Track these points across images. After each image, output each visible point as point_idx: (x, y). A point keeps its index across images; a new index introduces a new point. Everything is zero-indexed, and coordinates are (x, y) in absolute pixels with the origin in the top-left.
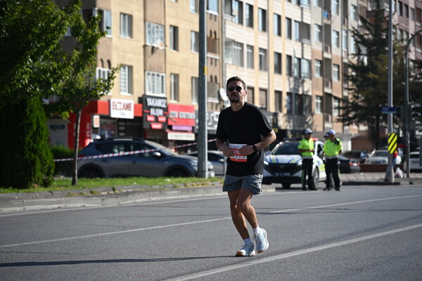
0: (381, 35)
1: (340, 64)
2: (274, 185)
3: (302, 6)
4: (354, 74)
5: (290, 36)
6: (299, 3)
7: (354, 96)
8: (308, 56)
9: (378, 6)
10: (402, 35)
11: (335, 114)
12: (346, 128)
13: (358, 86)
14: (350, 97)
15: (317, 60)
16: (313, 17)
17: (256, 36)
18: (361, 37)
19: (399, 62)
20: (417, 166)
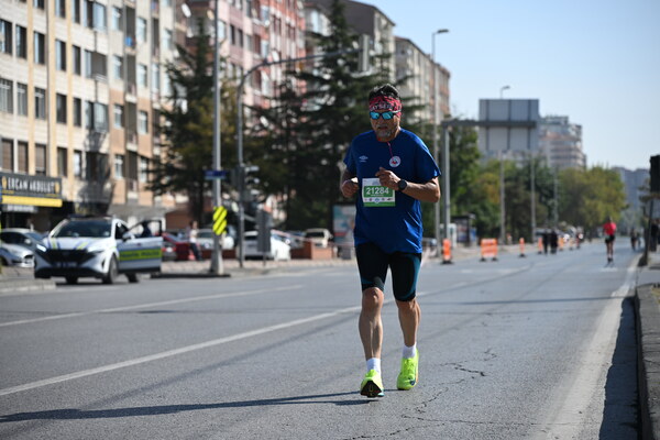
0: (205, 71)
1: (148, 109)
2: (55, 280)
3: (95, 29)
4: (168, 124)
5: (78, 70)
6: (91, 25)
7: (169, 155)
8: (103, 99)
9: (202, 30)
10: (234, 71)
11: (143, 179)
12: (158, 199)
13: (173, 141)
14: (163, 156)
15: (117, 105)
16: (110, 43)
17: (30, 71)
18: (177, 73)
19: (230, 108)
20: (254, 252)
